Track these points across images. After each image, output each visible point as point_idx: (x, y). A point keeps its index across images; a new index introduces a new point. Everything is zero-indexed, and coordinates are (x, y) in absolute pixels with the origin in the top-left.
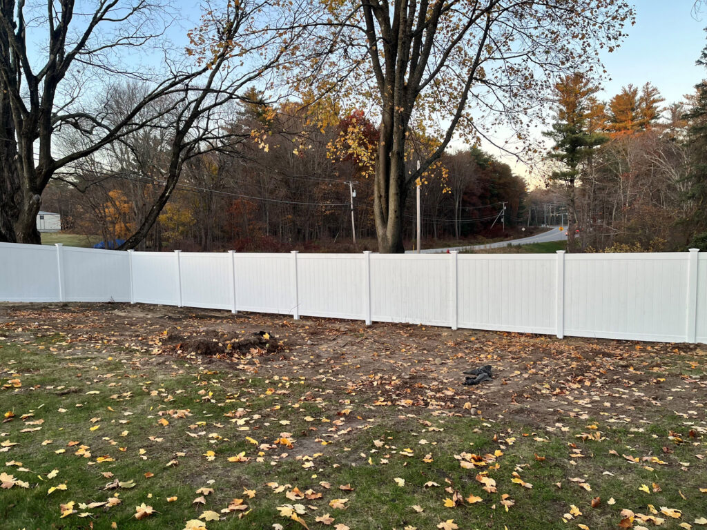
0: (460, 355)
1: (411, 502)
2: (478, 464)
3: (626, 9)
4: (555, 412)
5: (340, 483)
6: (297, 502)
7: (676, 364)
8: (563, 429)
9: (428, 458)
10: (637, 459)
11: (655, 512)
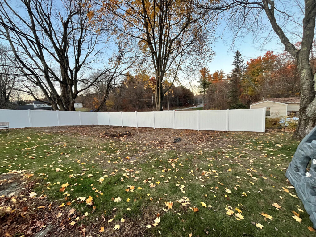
0: (174, 135)
1: (155, 171)
2: (172, 161)
3: (213, 52)
4: (193, 148)
5: (139, 167)
6: (128, 172)
7: (223, 136)
8: (194, 152)
9: (161, 161)
10: (209, 159)
11: (211, 171)
